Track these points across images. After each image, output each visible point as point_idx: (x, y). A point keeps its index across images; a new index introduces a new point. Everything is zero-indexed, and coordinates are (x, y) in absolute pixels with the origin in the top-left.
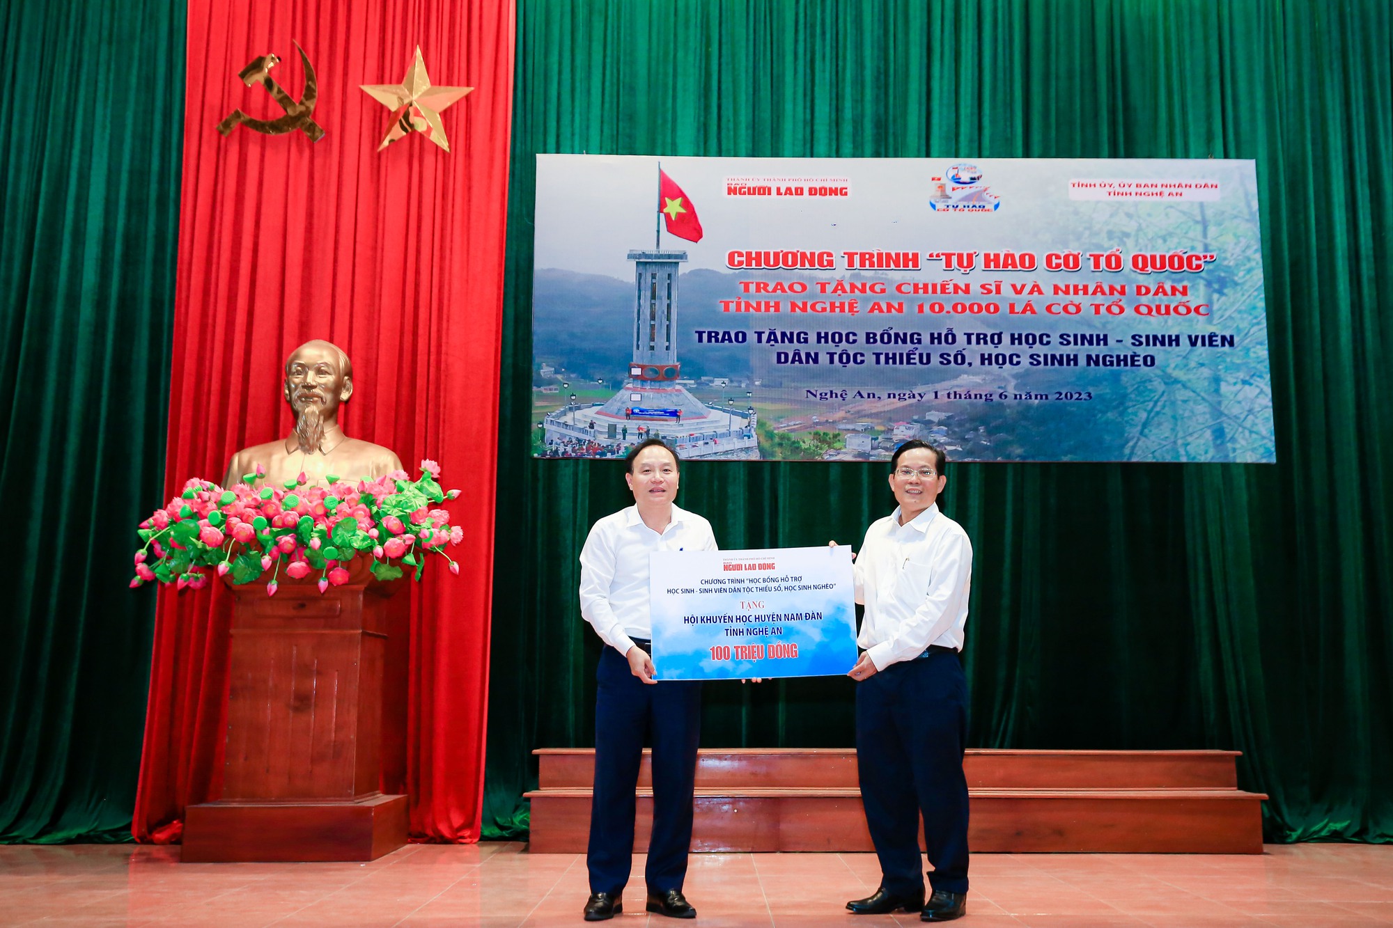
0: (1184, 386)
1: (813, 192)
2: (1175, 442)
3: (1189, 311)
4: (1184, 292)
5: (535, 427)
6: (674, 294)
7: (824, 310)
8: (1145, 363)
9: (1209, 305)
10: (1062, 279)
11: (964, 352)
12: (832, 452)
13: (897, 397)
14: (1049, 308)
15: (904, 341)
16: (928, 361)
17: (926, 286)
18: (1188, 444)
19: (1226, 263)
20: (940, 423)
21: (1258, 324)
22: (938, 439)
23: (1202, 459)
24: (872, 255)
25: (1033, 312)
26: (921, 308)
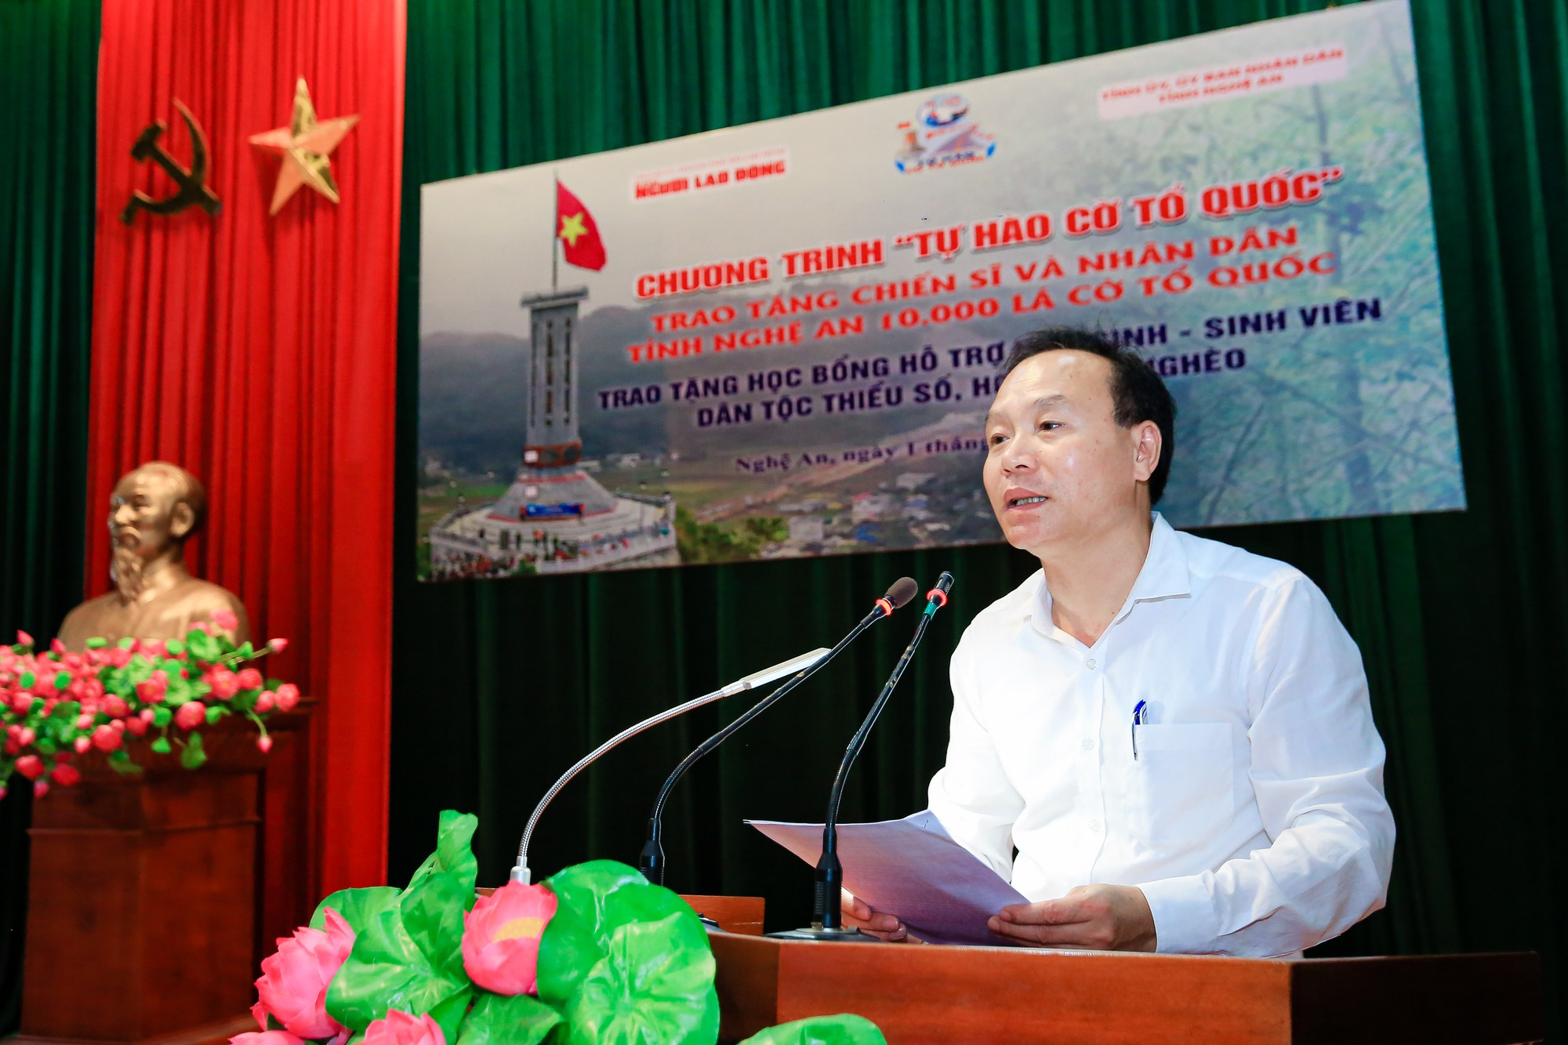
0: (1297, 394)
1: (741, 175)
2: (1283, 489)
3: (1300, 268)
4: (1291, 238)
5: (421, 540)
6: (574, 346)
7: (757, 342)
8: (1229, 363)
9: (1334, 254)
10: (1090, 247)
11: (950, 380)
12: (771, 546)
14: (1073, 297)
15: (865, 374)
16: (899, 399)
17: (893, 288)
18: (1305, 490)
19: (1361, 179)
21: (1424, 273)
22: (914, 514)
23: (1332, 512)
24: (818, 254)
25: (1049, 304)
26: (887, 322)
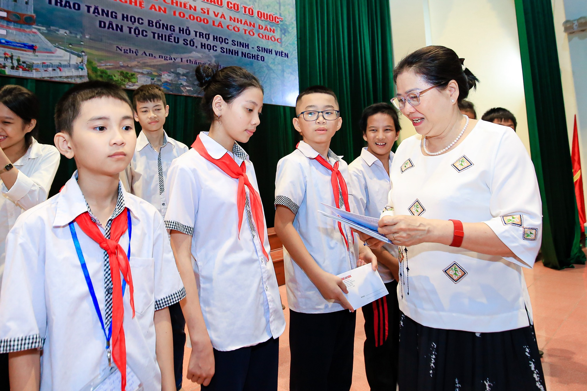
0: (274, 72)
3: (275, 40)
4: (274, 32)
8: (261, 60)
9: (281, 39)
10: (233, 14)
11: (194, 40)
12: (130, 84)
13: (164, 58)
14: (228, 27)
15: (167, 29)
16: (178, 42)
17: (177, 2)
19: (286, 23)
20: (183, 75)
21: (295, 50)
22: (182, 83)
25: (222, 27)
26: (175, 13)
